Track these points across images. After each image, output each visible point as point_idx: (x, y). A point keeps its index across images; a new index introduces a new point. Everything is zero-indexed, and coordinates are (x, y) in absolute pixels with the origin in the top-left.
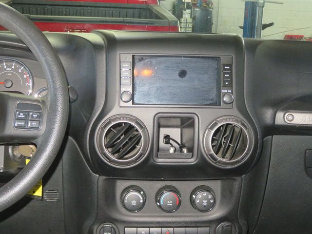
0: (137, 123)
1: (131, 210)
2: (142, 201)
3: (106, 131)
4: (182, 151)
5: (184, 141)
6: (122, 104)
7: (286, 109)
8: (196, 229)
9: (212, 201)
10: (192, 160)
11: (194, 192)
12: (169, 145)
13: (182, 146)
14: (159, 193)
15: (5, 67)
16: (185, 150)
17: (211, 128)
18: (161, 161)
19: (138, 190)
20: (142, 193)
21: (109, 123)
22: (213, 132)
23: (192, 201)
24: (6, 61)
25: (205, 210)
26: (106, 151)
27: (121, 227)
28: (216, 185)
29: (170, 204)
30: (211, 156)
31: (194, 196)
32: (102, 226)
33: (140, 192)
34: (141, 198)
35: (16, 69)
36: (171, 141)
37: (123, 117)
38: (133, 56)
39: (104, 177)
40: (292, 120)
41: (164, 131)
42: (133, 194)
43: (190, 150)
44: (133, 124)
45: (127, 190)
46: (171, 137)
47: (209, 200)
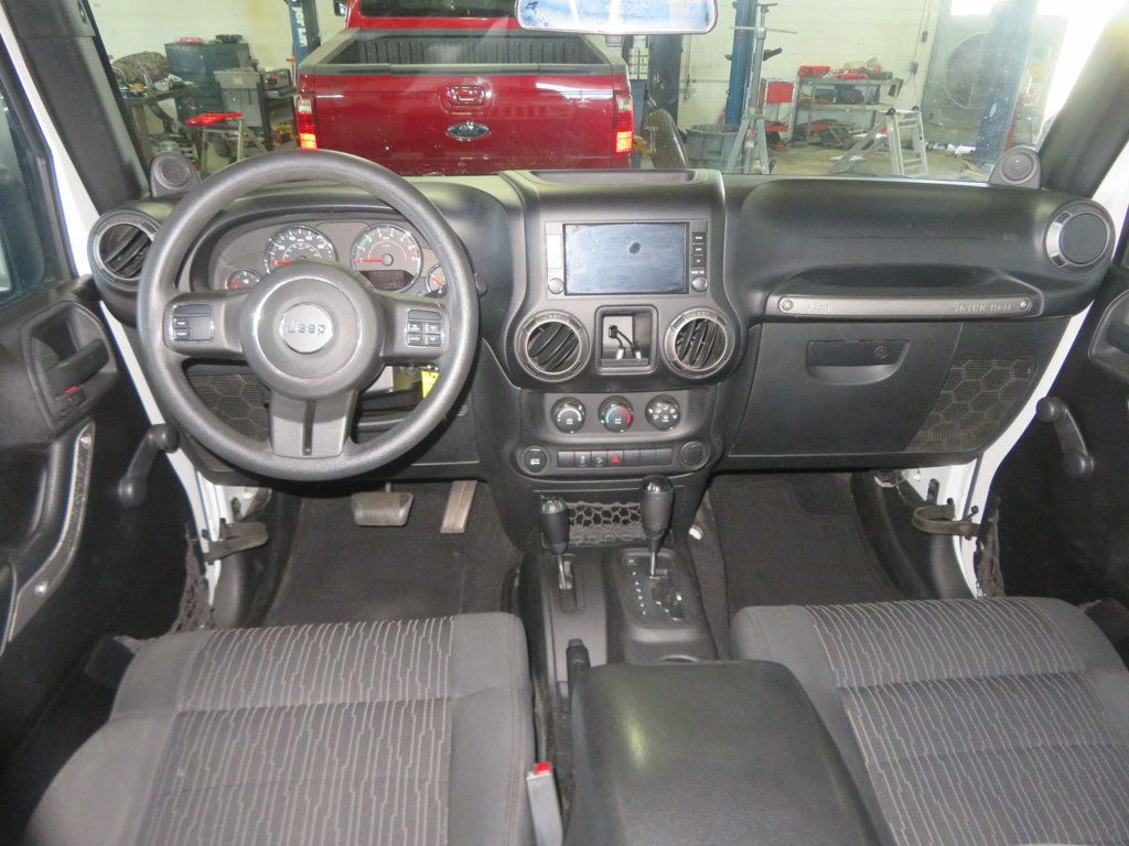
0: (573, 322)
1: (565, 429)
2: (580, 419)
3: (529, 334)
4: (634, 356)
5: (638, 337)
6: (551, 296)
7: (784, 293)
8: (653, 451)
9: (675, 417)
10: (648, 368)
11: (651, 404)
12: (615, 341)
13: (635, 347)
14: (604, 406)
15: (381, 236)
16: (638, 355)
17: (675, 326)
18: (606, 371)
19: (575, 404)
20: (580, 408)
21: (533, 323)
22: (677, 331)
23: (649, 417)
24: (381, 227)
25: (665, 427)
26: (530, 361)
27: (552, 450)
28: (682, 396)
29: (618, 421)
30: (676, 364)
31: (651, 411)
32: (527, 450)
33: (577, 407)
34: (579, 415)
35: (396, 238)
36: (619, 335)
37: (552, 315)
38: (564, 226)
39: (528, 391)
40: (789, 309)
41: (609, 322)
42: (567, 409)
43: (646, 354)
44: (567, 323)
45: (559, 403)
46: (619, 329)
47: (670, 416)
